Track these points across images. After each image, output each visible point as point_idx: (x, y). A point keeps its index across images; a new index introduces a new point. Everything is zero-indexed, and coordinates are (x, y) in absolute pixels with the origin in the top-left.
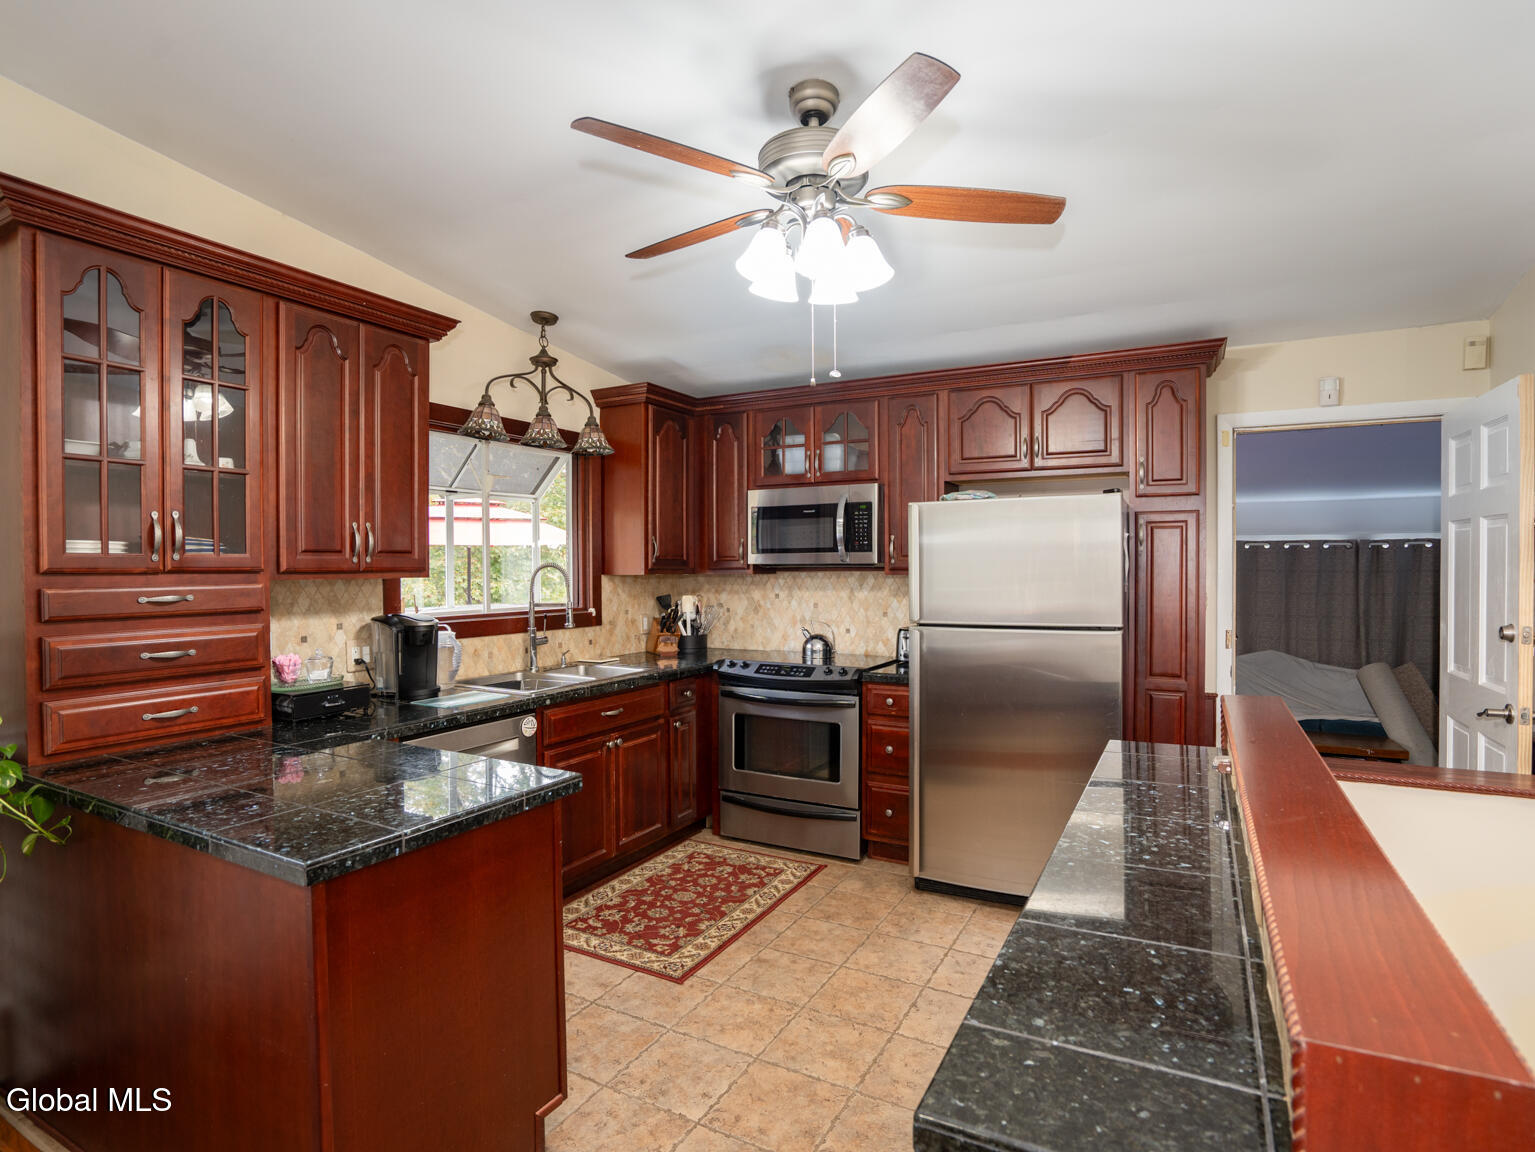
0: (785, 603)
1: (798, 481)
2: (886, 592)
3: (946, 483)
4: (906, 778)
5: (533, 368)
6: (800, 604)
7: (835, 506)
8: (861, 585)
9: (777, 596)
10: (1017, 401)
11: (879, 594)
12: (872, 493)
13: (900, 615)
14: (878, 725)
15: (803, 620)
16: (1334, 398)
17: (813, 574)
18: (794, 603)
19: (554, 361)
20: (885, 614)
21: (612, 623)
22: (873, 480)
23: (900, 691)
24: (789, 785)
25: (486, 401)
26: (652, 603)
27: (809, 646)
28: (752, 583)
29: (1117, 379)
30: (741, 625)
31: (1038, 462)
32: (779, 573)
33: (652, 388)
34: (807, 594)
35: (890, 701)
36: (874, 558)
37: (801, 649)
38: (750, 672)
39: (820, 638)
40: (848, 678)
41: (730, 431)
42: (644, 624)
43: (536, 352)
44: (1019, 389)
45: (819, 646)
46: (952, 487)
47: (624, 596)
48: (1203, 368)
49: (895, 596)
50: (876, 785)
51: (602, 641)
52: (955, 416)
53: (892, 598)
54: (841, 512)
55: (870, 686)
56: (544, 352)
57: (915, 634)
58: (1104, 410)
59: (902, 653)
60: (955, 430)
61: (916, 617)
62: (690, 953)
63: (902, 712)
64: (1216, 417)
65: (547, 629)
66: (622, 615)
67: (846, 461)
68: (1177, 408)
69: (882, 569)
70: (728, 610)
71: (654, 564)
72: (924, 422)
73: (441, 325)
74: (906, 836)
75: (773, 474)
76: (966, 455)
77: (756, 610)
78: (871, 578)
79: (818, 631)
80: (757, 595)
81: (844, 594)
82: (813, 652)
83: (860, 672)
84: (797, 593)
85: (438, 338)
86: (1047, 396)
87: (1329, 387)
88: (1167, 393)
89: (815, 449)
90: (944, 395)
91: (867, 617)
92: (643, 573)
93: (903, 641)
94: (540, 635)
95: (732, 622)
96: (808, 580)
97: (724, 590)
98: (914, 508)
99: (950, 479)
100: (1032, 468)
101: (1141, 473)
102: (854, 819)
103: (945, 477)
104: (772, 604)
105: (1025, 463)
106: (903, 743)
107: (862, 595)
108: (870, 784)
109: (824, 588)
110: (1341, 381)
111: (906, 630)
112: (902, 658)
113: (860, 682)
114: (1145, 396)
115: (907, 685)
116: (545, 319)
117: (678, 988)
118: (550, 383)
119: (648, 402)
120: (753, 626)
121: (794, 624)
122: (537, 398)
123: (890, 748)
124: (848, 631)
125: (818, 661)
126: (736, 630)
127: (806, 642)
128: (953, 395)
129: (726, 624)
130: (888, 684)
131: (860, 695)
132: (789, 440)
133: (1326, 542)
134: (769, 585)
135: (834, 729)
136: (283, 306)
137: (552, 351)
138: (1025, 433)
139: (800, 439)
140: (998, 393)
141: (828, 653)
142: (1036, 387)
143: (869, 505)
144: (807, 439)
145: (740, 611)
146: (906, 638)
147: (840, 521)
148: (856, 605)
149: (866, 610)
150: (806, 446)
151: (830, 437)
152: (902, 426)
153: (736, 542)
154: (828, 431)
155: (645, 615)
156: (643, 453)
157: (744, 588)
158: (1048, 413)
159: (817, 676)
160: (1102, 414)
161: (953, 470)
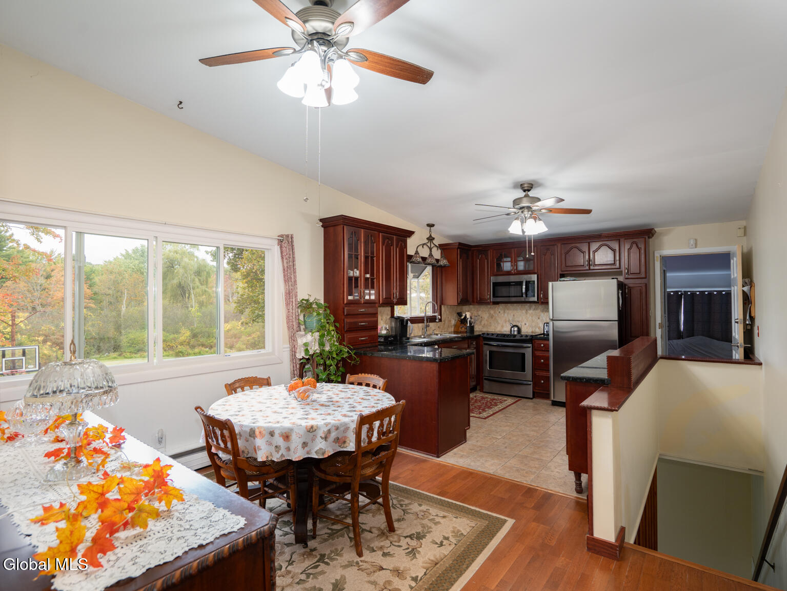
0: (503, 315)
1: (508, 273)
2: (539, 310)
3: (560, 274)
4: (548, 371)
5: (427, 241)
6: (508, 315)
7: (522, 282)
8: (530, 308)
9: (499, 312)
10: (585, 247)
11: (537, 311)
12: (534, 277)
13: (544, 319)
14: (538, 353)
15: (509, 321)
16: (694, 246)
17: (513, 304)
18: (506, 315)
19: (434, 239)
20: (539, 318)
21: (444, 321)
22: (535, 273)
23: (546, 342)
24: (508, 374)
25: (417, 253)
26: (455, 315)
27: (513, 329)
28: (490, 308)
29: (618, 241)
30: (486, 323)
31: (592, 267)
32: (500, 305)
33: (460, 244)
34: (510, 312)
35: (542, 345)
36: (535, 299)
37: (510, 330)
38: (494, 337)
39: (517, 326)
40: (528, 338)
41: (484, 256)
42: (453, 322)
43: (428, 236)
44: (585, 244)
45: (516, 329)
46: (562, 276)
47: (448, 312)
48: (647, 237)
49: (543, 312)
50: (538, 373)
51: (441, 327)
52: (563, 252)
53: (541, 313)
54: (524, 284)
55: (536, 341)
56: (431, 236)
57: (551, 323)
58: (614, 251)
59: (545, 331)
60: (563, 257)
61: (551, 318)
62: (485, 414)
63: (547, 349)
64: (654, 252)
65: (430, 322)
66: (447, 319)
67: (525, 266)
68: (638, 250)
69: (538, 303)
70: (481, 317)
71: (460, 302)
72: (553, 254)
73: (410, 233)
74: (549, 390)
75: (499, 271)
76: (567, 265)
77: (492, 317)
78: (533, 306)
79: (514, 324)
80: (492, 312)
81: (524, 311)
82: (514, 331)
83: (532, 336)
84: (507, 311)
85: (409, 237)
86: (594, 246)
87: (692, 242)
88: (634, 246)
89: (514, 263)
90: (559, 245)
91: (532, 319)
92: (456, 304)
93: (546, 327)
94: (427, 324)
95: (483, 322)
96: (511, 307)
97: (480, 310)
98: (550, 284)
99: (561, 273)
100: (590, 269)
101: (626, 271)
102: (530, 384)
103: (560, 272)
104: (498, 315)
105: (587, 268)
106: (547, 359)
107: (531, 312)
108: (536, 372)
109: (516, 310)
110: (696, 240)
111: (548, 323)
112: (545, 333)
113: (532, 339)
114: (627, 246)
115: (548, 340)
116: (431, 226)
117: (485, 420)
118: (432, 245)
119: (458, 248)
120: (490, 323)
121: (506, 322)
122: (429, 250)
123: (542, 361)
124: (525, 324)
125: (516, 333)
126: (484, 324)
127: (511, 328)
128: (562, 245)
129: (481, 322)
130: (541, 340)
131: (532, 344)
132: (505, 259)
133: (724, 291)
134: (496, 309)
135: (523, 355)
136: (381, 234)
137: (433, 236)
138: (587, 257)
139: (509, 259)
140: (578, 245)
141: (519, 331)
142: (591, 243)
143: (534, 281)
144: (512, 259)
145: (486, 318)
146: (547, 326)
147: (524, 287)
148: (528, 315)
149: (532, 317)
150: (511, 262)
151: (519, 259)
152: (545, 255)
153: (486, 294)
154: (519, 256)
155: (453, 319)
156: (456, 265)
157: (487, 310)
158: (595, 252)
159: (517, 338)
160: (613, 252)
161: (563, 270)
